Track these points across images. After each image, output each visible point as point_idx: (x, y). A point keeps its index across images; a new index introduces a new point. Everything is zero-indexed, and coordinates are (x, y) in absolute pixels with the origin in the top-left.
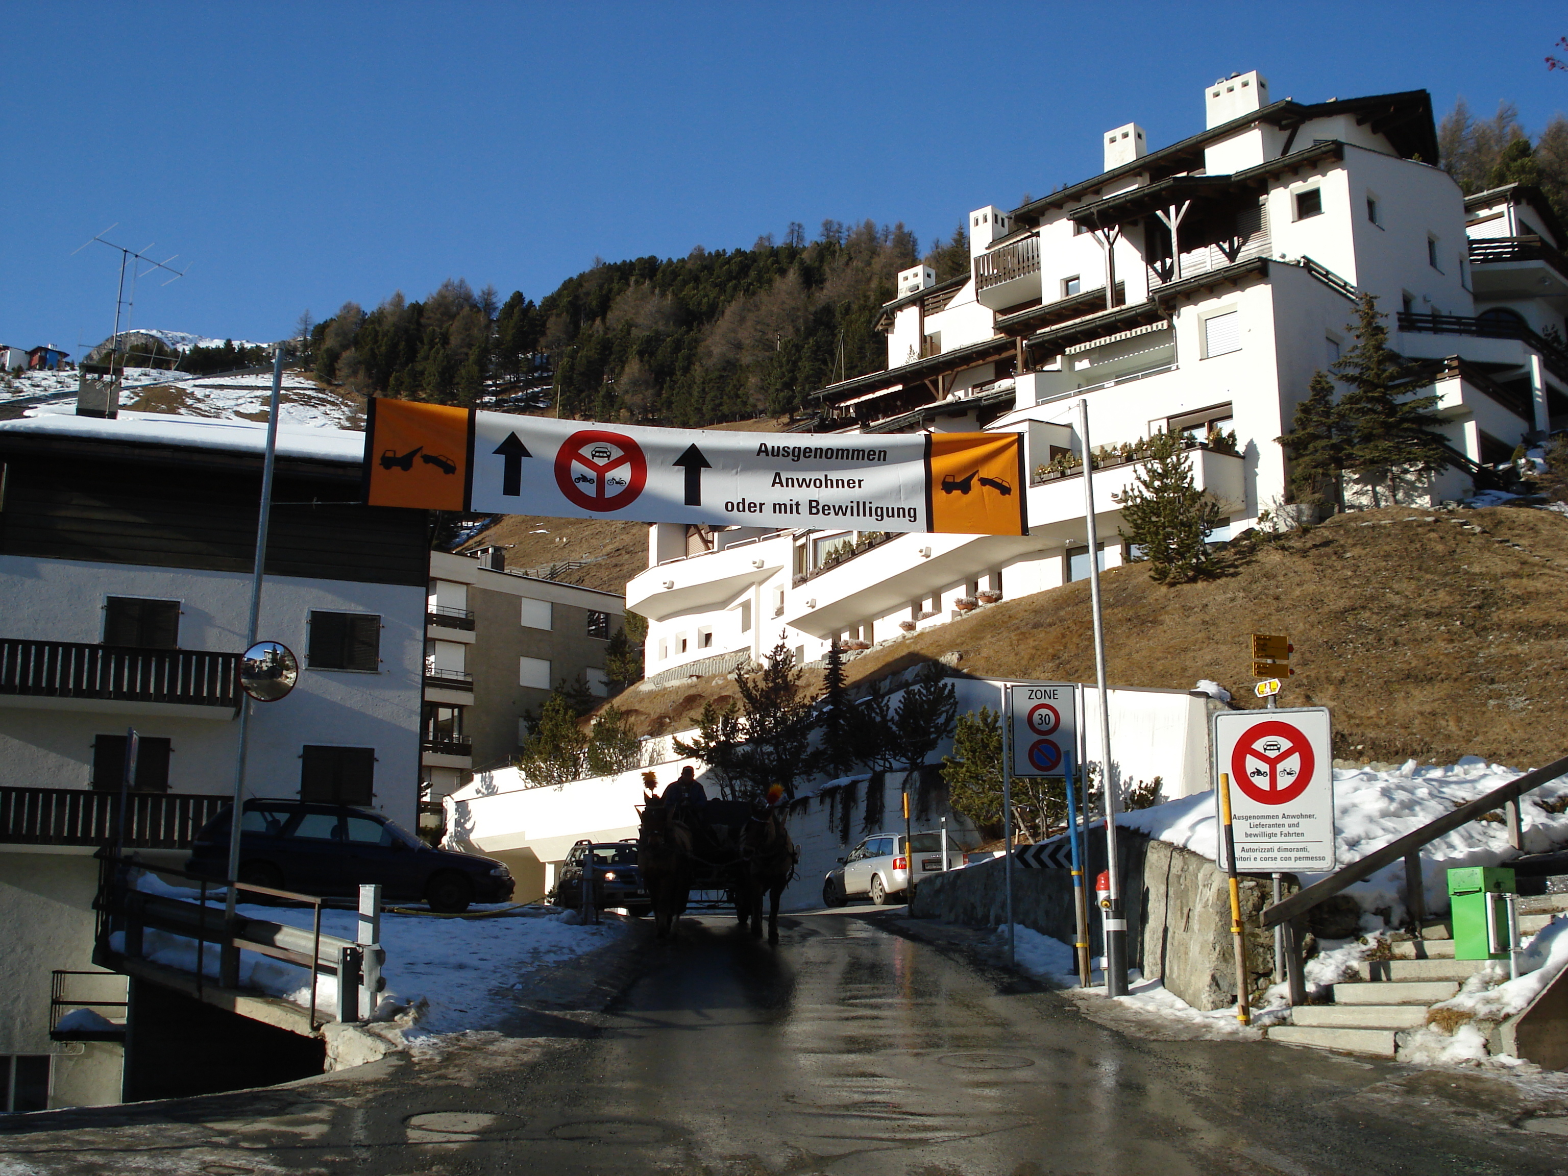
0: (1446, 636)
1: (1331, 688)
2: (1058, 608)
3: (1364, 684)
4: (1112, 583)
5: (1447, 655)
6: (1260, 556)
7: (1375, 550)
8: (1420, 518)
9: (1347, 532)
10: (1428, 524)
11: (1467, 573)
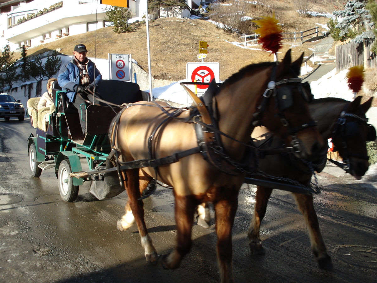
0: (189, 50)
1: (162, 62)
2: (87, 38)
3: (170, 61)
4: (102, 32)
5: (190, 55)
6: (141, 27)
7: (170, 28)
8: (180, 21)
9: (163, 22)
10: (182, 22)
11: (192, 35)
